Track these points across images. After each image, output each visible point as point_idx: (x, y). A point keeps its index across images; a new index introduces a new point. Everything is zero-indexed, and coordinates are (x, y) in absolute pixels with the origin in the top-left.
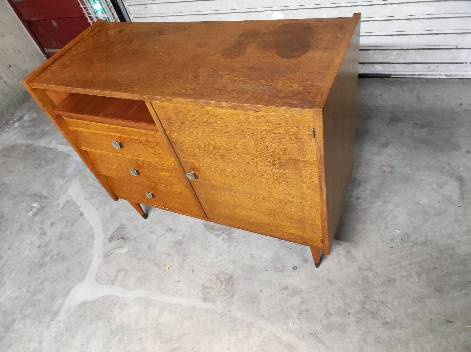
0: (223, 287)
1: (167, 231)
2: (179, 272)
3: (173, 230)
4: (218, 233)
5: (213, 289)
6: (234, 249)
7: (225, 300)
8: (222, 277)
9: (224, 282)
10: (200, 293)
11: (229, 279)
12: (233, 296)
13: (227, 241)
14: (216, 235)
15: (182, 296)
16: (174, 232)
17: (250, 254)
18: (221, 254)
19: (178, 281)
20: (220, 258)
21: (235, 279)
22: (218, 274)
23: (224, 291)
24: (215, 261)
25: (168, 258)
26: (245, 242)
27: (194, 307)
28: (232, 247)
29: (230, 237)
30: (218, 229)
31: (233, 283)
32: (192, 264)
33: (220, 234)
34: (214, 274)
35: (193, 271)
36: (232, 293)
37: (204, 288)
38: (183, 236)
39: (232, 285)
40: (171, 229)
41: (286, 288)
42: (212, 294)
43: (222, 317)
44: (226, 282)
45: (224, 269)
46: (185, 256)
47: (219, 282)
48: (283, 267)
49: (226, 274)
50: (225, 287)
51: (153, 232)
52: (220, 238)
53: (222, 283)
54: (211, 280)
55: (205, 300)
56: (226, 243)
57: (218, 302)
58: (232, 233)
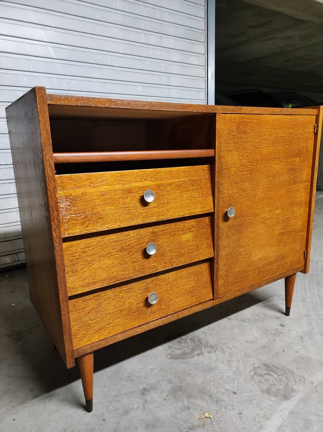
0: (275, 376)
1: (143, 394)
2: (226, 407)
3: (148, 388)
4: (196, 353)
5: (274, 385)
6: (231, 349)
7: (295, 381)
8: (262, 371)
9: (270, 373)
10: (273, 398)
11: (267, 367)
12: (292, 373)
13: (215, 351)
14: (198, 355)
15: (268, 419)
16: (153, 388)
17: (247, 342)
18: (229, 361)
19: (240, 413)
20: (234, 364)
21: (271, 364)
22: (255, 373)
23: (283, 378)
24: (234, 369)
25: (191, 410)
26: (228, 340)
27: (292, 412)
28: (226, 350)
29: (211, 346)
30: (190, 351)
31: (276, 367)
32: (223, 390)
33: (199, 352)
34: (252, 377)
35: (235, 393)
36: (288, 372)
37: (268, 391)
38: (170, 382)
39: (278, 369)
40: (145, 389)
41: (302, 338)
42: (281, 388)
43: (318, 392)
44: (270, 371)
45: (252, 367)
46: (203, 392)
47: (267, 377)
48: (276, 330)
49: (259, 367)
50: (277, 374)
51: (127, 412)
52: (206, 354)
53: (270, 375)
54: (259, 382)
55: (286, 397)
56: (217, 352)
57: (295, 387)
58: (208, 344)
